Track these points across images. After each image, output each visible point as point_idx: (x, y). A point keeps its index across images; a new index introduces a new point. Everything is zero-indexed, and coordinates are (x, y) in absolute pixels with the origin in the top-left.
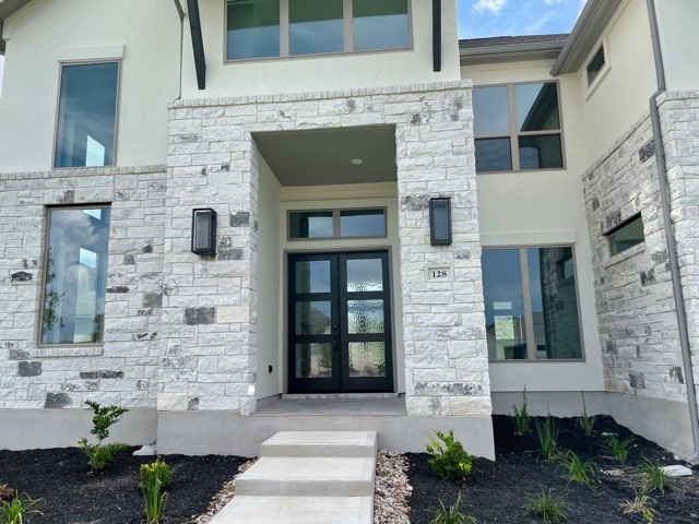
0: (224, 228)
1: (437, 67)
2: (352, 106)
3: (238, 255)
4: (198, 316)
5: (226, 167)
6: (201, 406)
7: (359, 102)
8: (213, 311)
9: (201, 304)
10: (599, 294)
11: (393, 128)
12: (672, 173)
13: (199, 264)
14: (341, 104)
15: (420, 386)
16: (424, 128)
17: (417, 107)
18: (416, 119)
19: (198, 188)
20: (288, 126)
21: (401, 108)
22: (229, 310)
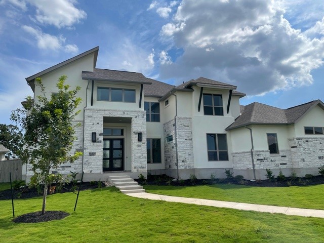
0: (98, 136)
1: (140, 107)
2: (124, 113)
3: (100, 142)
4: (92, 154)
5: (98, 123)
6: (93, 172)
7: (125, 112)
8: (95, 153)
9: (93, 152)
10: (165, 149)
11: (132, 118)
12: (177, 131)
13: (92, 144)
14: (122, 112)
15: (135, 167)
16: (138, 119)
17: (136, 115)
18: (136, 117)
19: (92, 127)
20: (111, 116)
21: (133, 114)
22: (98, 153)
